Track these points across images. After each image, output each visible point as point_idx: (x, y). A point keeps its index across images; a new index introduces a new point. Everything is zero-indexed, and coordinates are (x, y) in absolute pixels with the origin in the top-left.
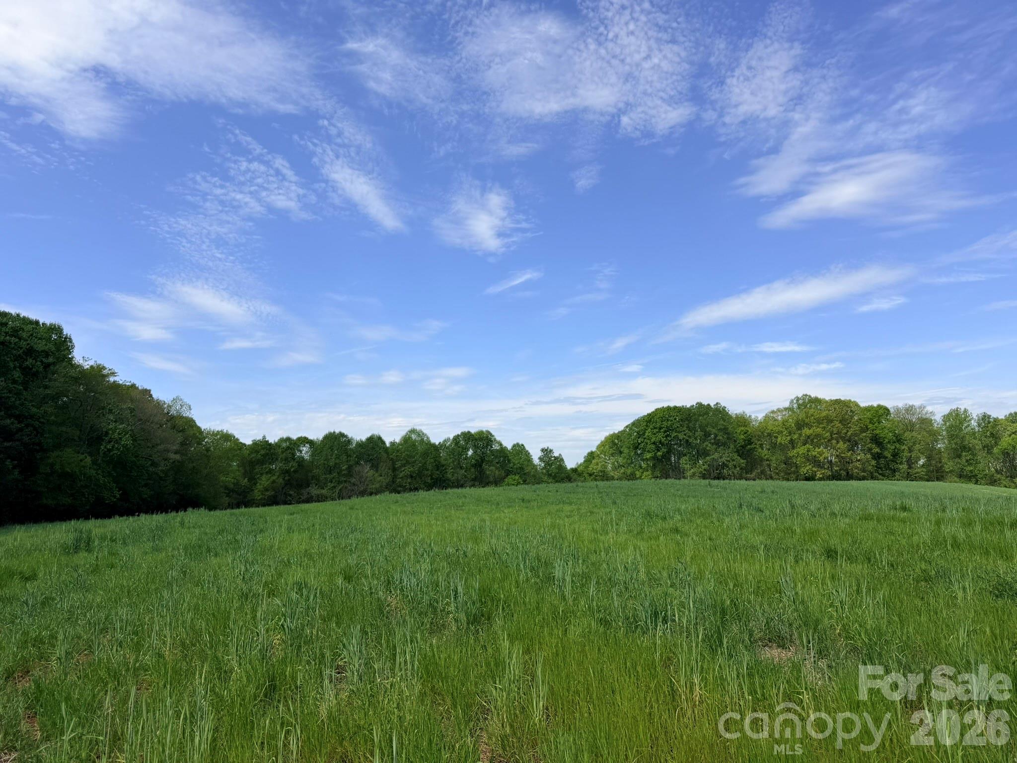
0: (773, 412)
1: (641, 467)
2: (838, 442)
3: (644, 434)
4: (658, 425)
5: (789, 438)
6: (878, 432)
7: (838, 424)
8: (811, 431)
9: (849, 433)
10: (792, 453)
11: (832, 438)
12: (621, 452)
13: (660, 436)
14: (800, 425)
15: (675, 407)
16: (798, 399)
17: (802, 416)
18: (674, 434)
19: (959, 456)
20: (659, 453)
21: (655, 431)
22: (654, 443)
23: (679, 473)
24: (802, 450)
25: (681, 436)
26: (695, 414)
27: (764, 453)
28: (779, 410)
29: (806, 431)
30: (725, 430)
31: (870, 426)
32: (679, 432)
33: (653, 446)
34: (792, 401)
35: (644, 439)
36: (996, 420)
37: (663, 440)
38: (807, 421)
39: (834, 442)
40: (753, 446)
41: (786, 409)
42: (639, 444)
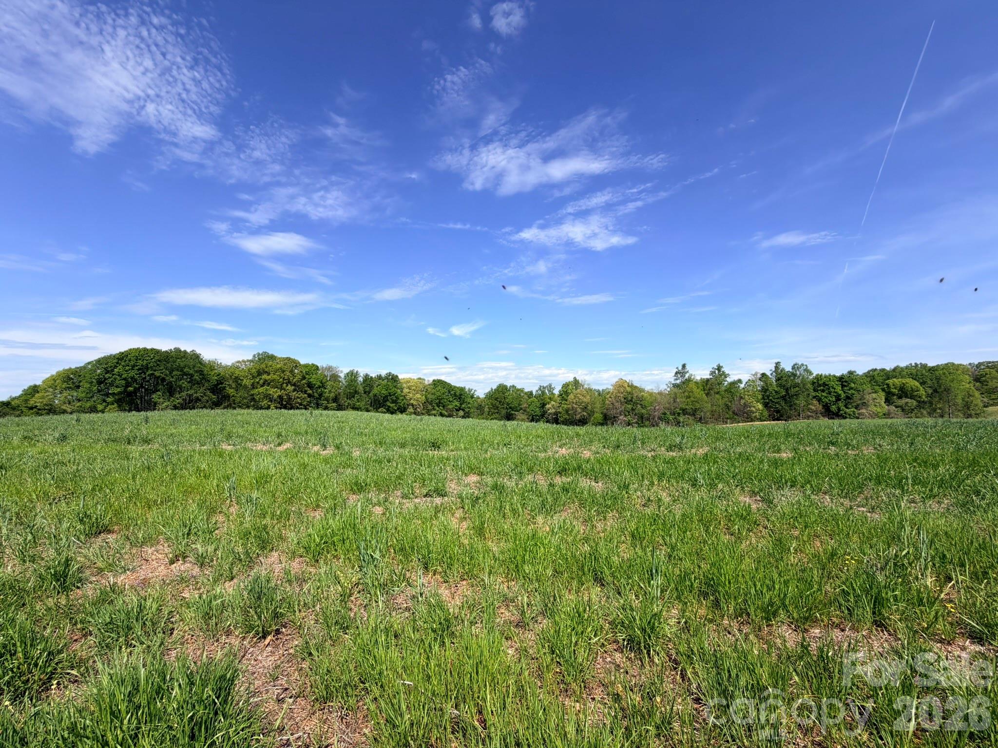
0: (238, 362)
1: (104, 401)
2: (287, 386)
3: (113, 371)
4: (132, 363)
5: (252, 381)
6: (311, 380)
7: (288, 374)
8: (269, 377)
9: (294, 380)
10: (255, 391)
11: (283, 383)
12: (78, 387)
13: (132, 373)
14: (260, 373)
15: (152, 350)
16: (259, 354)
17: (263, 366)
18: (150, 372)
19: (354, 397)
20: (131, 389)
21: (127, 368)
22: (125, 379)
23: (152, 406)
24: (261, 390)
25: (157, 374)
26: (172, 357)
27: (231, 392)
28: (243, 361)
29: (265, 377)
30: (201, 372)
31: (307, 376)
32: (155, 371)
33: (124, 382)
34: (254, 356)
35: (113, 375)
36: (371, 377)
37: (136, 377)
38: (266, 370)
39: (285, 385)
40: (224, 385)
41: (248, 361)
42: (106, 379)
